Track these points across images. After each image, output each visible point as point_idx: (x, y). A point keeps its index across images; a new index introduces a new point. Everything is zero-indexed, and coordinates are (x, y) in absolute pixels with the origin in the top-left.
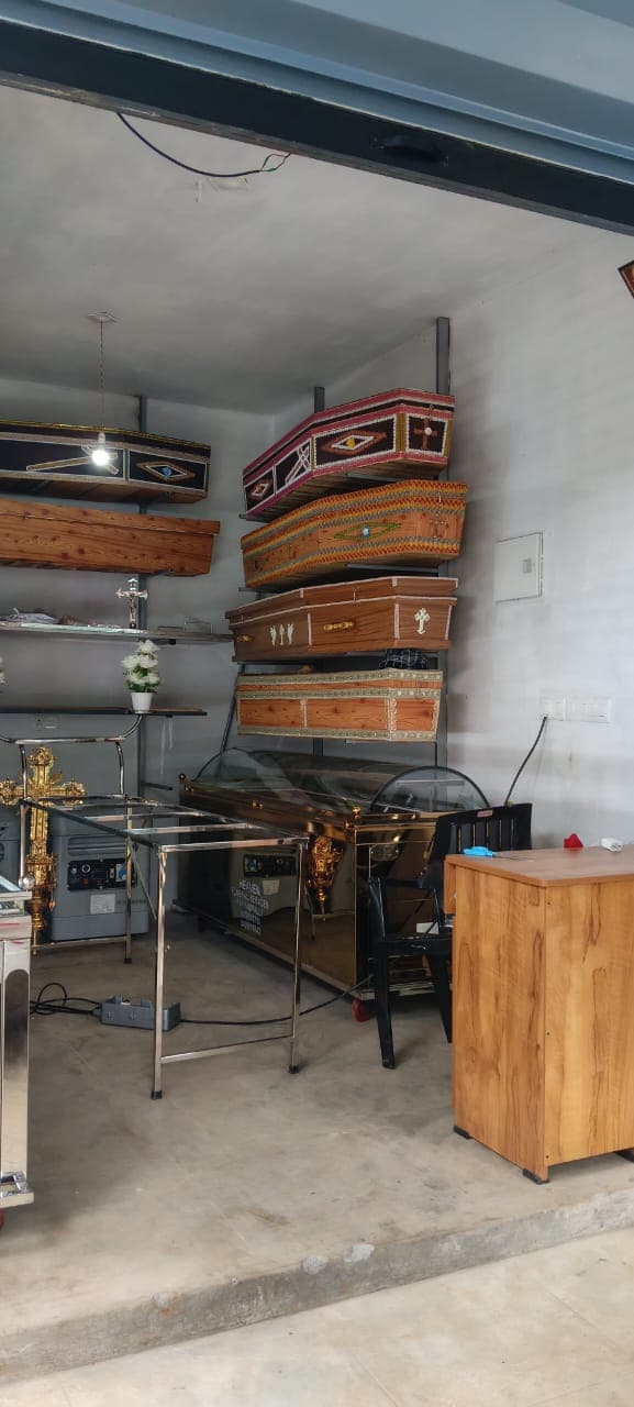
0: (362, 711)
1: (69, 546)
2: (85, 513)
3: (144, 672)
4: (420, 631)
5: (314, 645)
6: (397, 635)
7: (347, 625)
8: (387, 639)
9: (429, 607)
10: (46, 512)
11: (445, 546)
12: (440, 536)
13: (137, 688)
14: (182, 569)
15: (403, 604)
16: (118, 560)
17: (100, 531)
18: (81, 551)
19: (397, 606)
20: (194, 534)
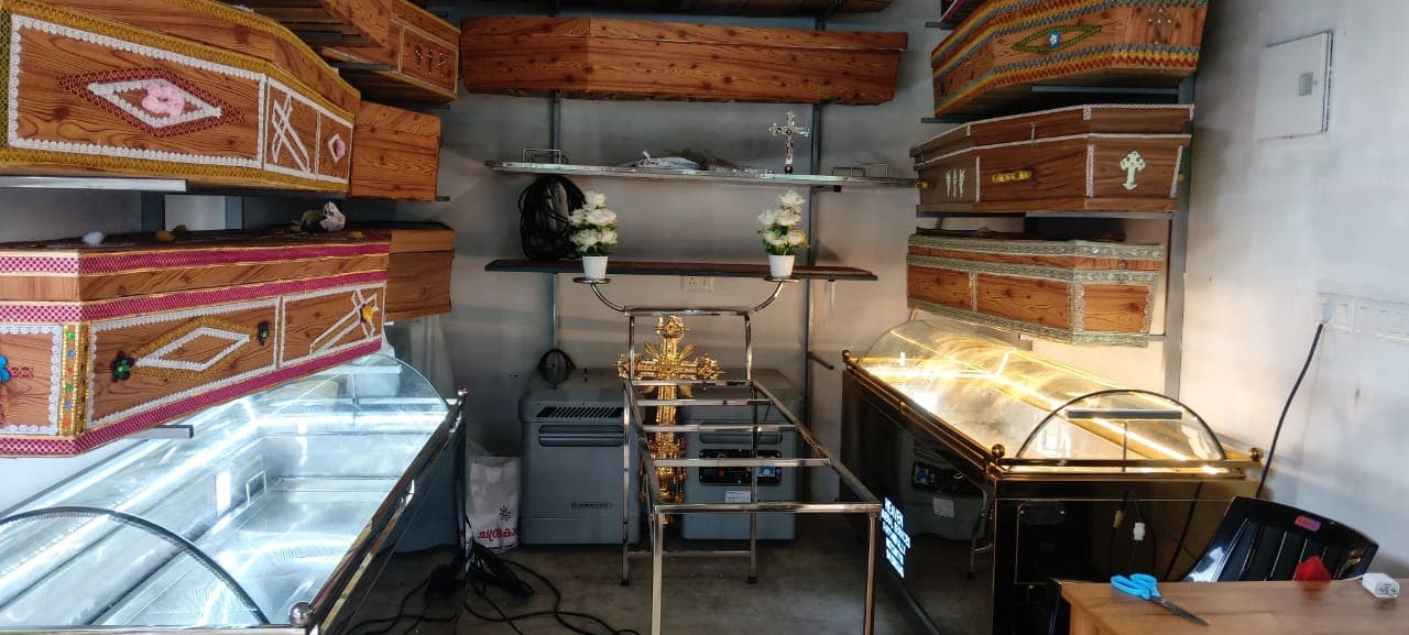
0: (1040, 298)
1: (713, 74)
2: (732, 33)
3: (784, 230)
4: (1129, 185)
5: (983, 200)
6: (1090, 191)
7: (1023, 176)
8: (1073, 197)
9: (1142, 149)
10: (682, 34)
11: (1174, 57)
12: (1166, 42)
13: (774, 251)
14: (857, 96)
15: (1101, 145)
16: (774, 88)
17: (752, 53)
18: (727, 80)
19: (1091, 149)
20: (871, 51)
